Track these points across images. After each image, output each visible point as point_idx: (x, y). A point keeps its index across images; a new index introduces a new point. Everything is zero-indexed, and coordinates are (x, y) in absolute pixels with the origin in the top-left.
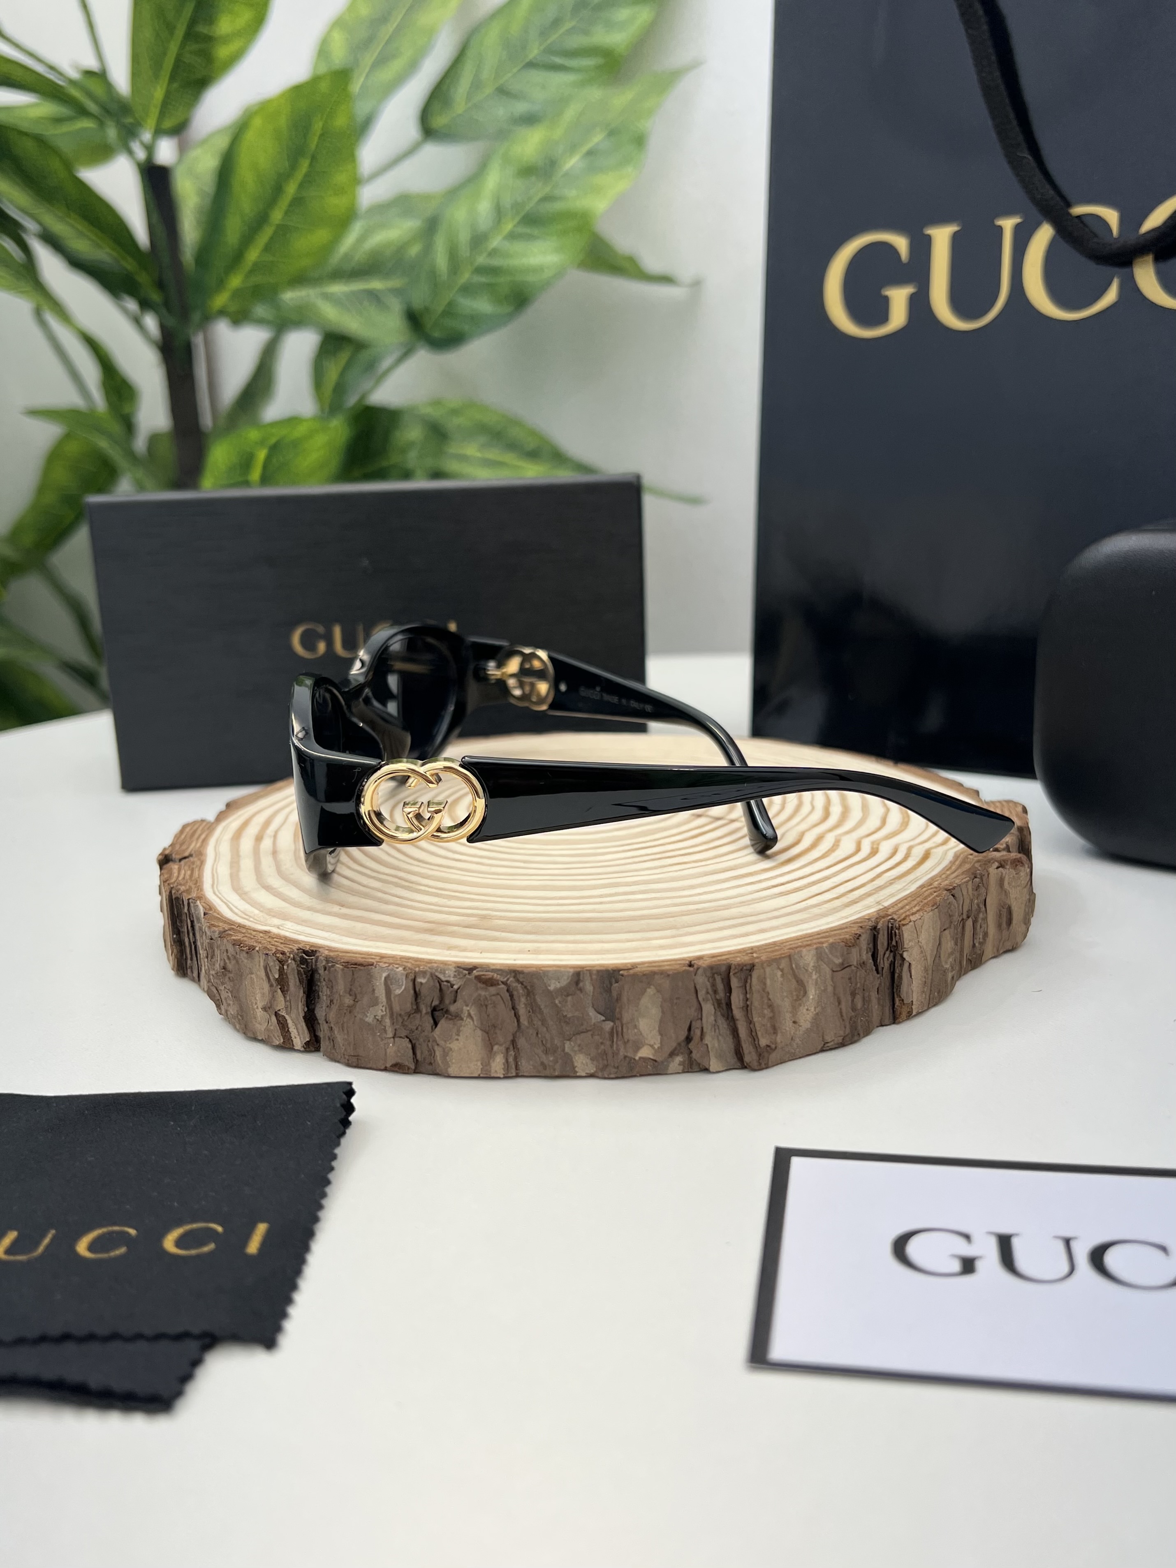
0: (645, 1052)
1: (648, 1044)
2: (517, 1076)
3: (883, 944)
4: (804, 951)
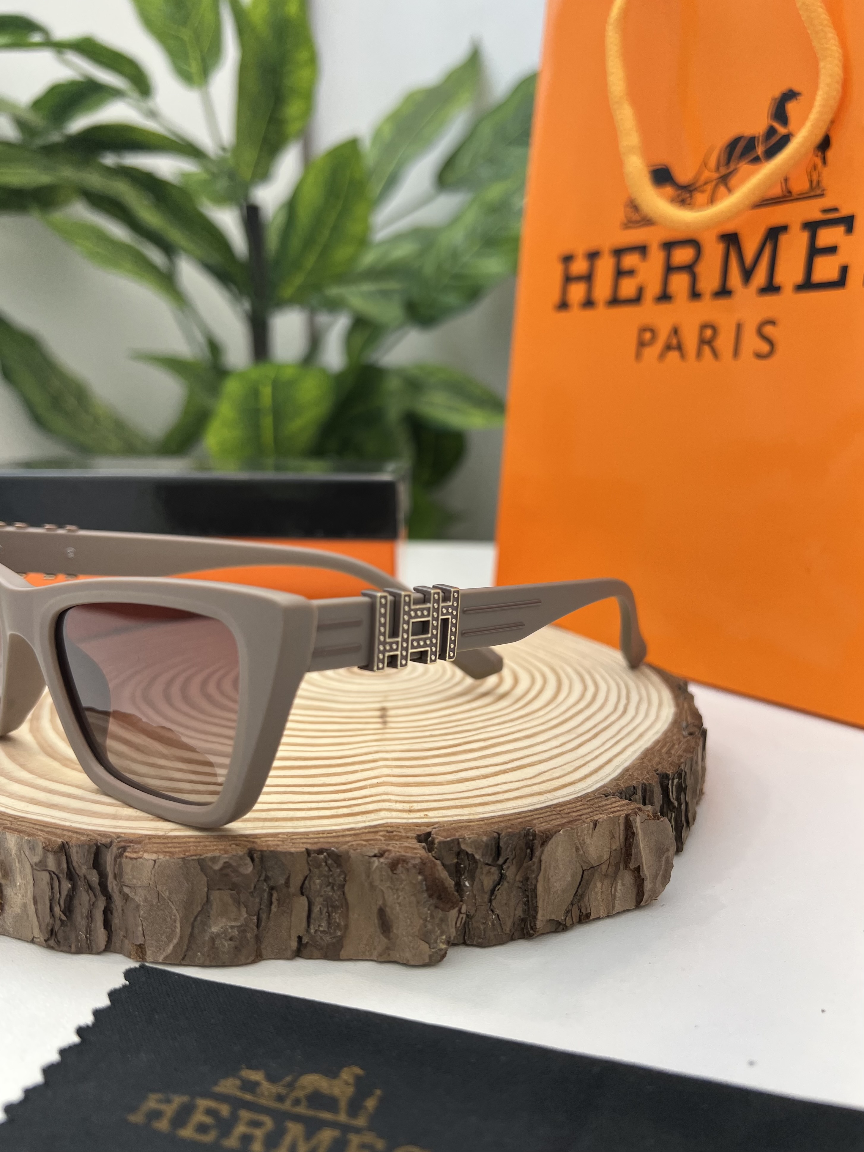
3: (111, 867)
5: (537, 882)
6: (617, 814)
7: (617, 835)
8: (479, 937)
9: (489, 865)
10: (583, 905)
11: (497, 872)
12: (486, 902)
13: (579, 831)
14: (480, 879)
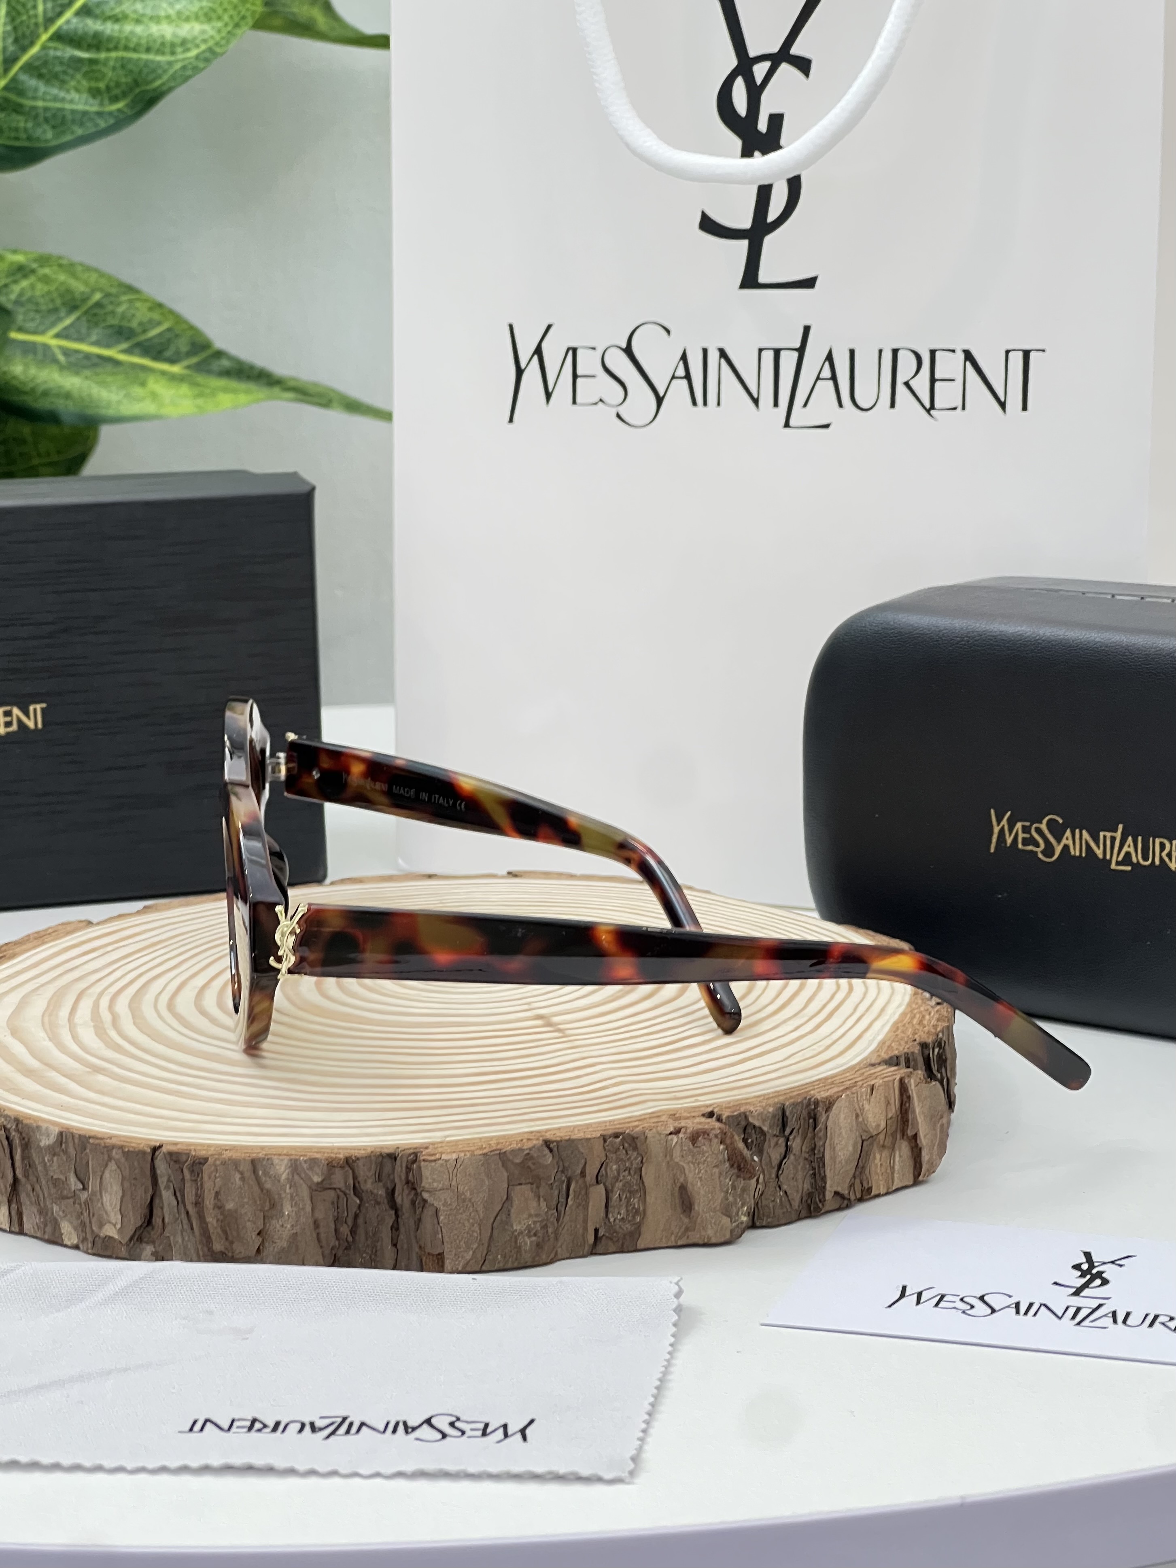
0: (110, 1231)
1: (110, 1222)
2: (21, 1232)
3: (400, 1177)
4: (276, 1161)
5: (824, 1149)
6: (890, 1078)
7: (892, 1101)
8: (768, 1217)
9: (777, 1136)
10: (865, 1178)
11: (784, 1144)
12: (773, 1179)
13: (859, 1096)
14: (768, 1153)
